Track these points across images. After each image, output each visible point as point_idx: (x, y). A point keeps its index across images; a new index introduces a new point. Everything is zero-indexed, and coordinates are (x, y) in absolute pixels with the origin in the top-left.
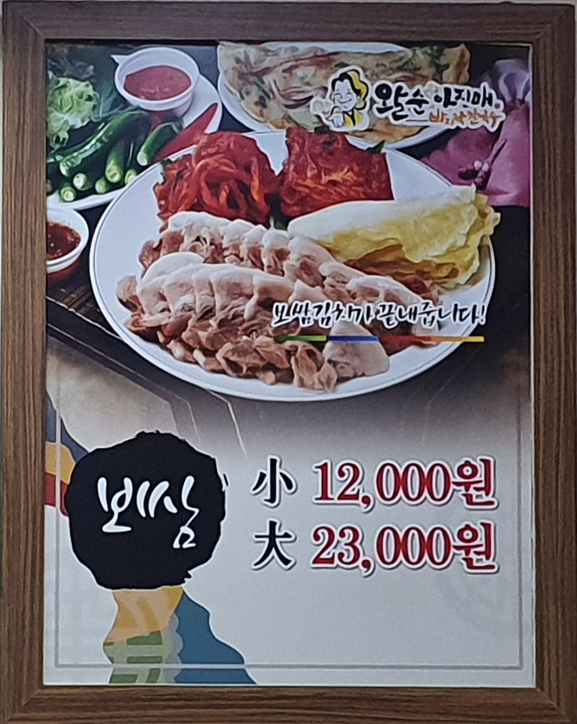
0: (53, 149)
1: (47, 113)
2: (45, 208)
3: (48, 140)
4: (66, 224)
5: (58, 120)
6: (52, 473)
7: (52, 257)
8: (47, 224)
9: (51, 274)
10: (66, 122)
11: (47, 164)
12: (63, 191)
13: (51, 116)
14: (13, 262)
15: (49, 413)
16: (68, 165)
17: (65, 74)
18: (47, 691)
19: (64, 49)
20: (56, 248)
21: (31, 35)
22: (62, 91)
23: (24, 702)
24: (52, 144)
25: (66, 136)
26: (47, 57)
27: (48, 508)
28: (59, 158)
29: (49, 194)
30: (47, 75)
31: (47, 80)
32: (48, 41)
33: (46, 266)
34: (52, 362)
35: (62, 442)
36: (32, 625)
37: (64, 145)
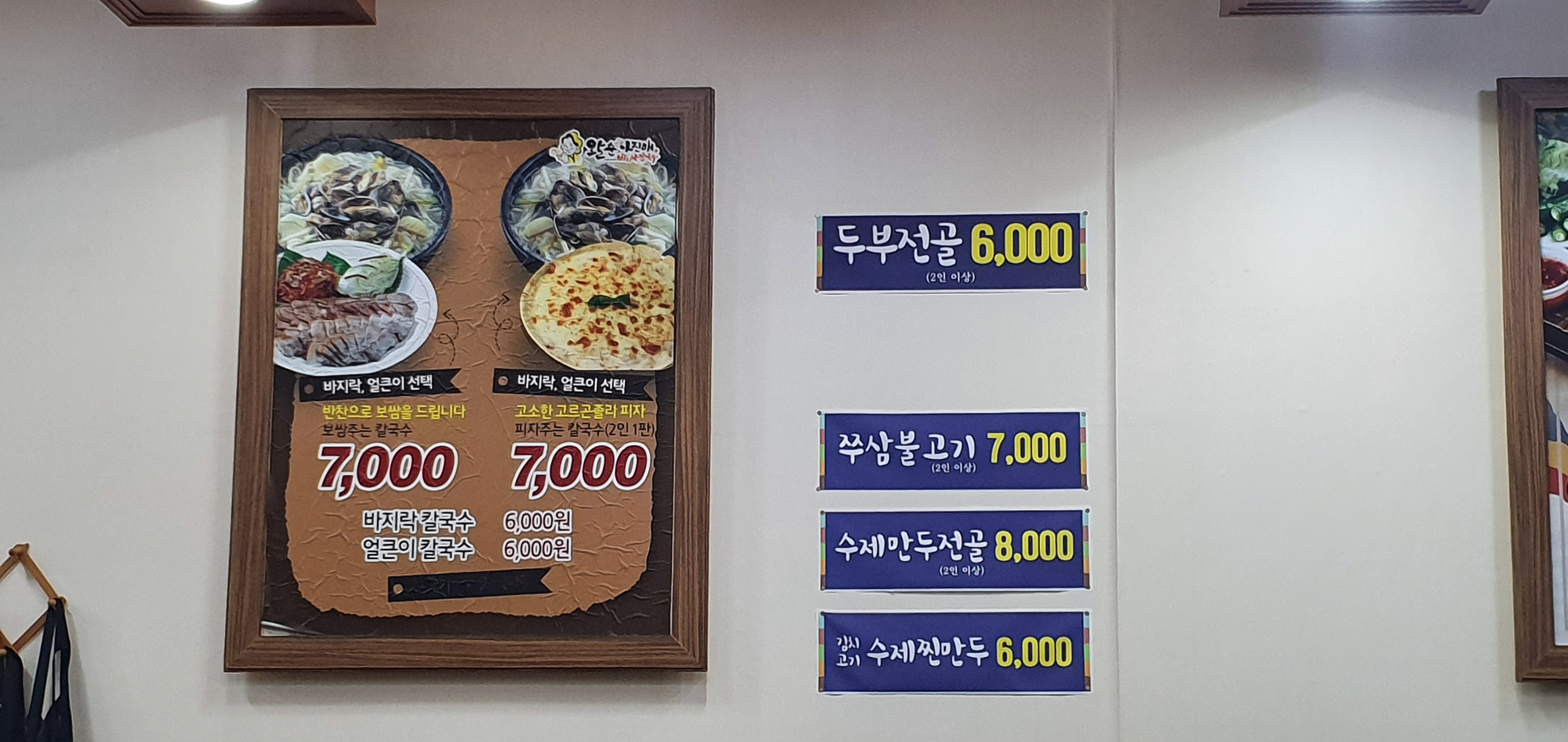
0: (1544, 198)
1: (1539, 170)
2: (1539, 247)
3: (1540, 191)
4: (1558, 260)
5: (1548, 175)
6: (1555, 467)
7: (1547, 287)
8: (1542, 260)
9: (1547, 301)
10: (1556, 176)
11: (1540, 211)
12: (1554, 233)
13: (1543, 171)
14: (1513, 292)
15: (1550, 415)
16: (1558, 211)
17: (1554, 137)
18: (1559, 651)
19: (1552, 117)
20: (1550, 280)
21: (1523, 105)
22: (1551, 150)
23: (1539, 659)
24: (1544, 194)
25: (1556, 187)
26: (1537, 123)
27: (1552, 496)
28: (1550, 205)
29: (1542, 235)
30: (1537, 138)
31: (1538, 142)
32: (1537, 110)
33: (1543, 295)
34: (1551, 374)
35: (1563, 441)
36: (1543, 594)
37: (1555, 195)
